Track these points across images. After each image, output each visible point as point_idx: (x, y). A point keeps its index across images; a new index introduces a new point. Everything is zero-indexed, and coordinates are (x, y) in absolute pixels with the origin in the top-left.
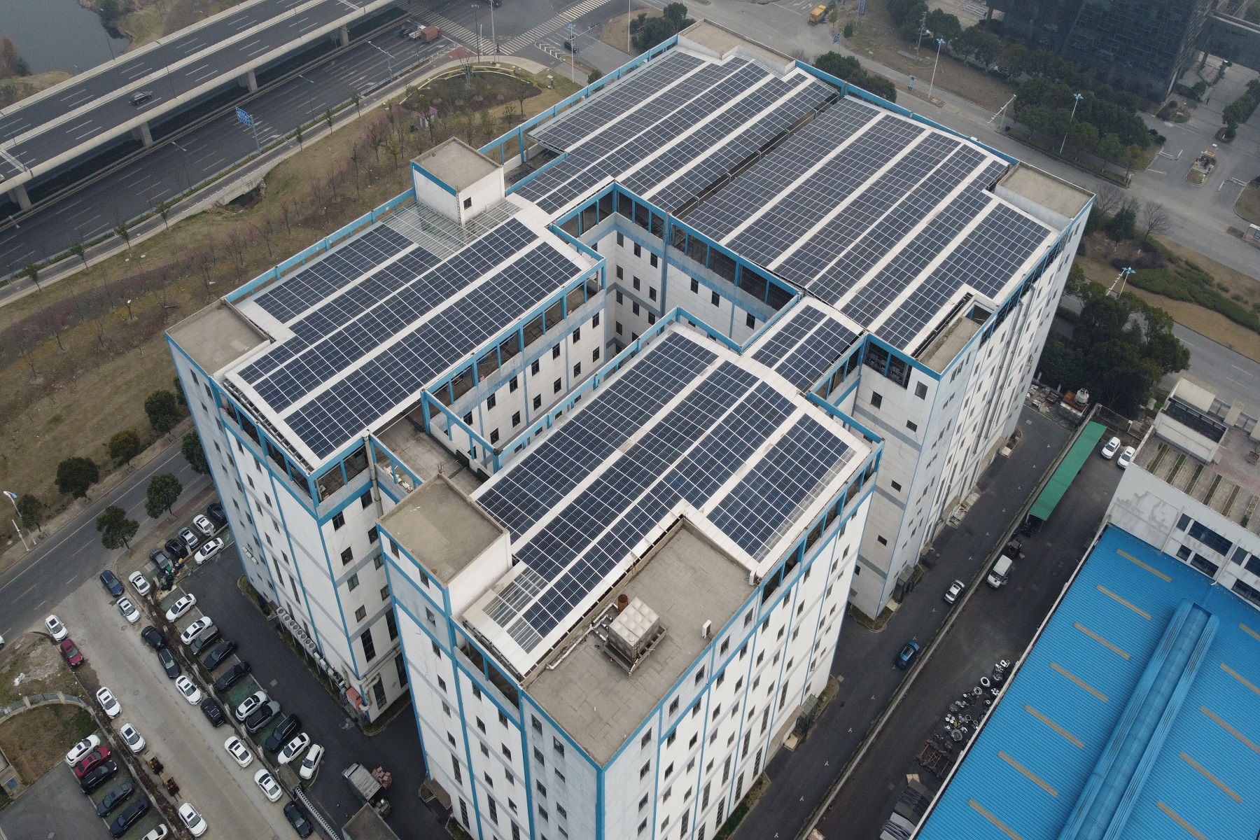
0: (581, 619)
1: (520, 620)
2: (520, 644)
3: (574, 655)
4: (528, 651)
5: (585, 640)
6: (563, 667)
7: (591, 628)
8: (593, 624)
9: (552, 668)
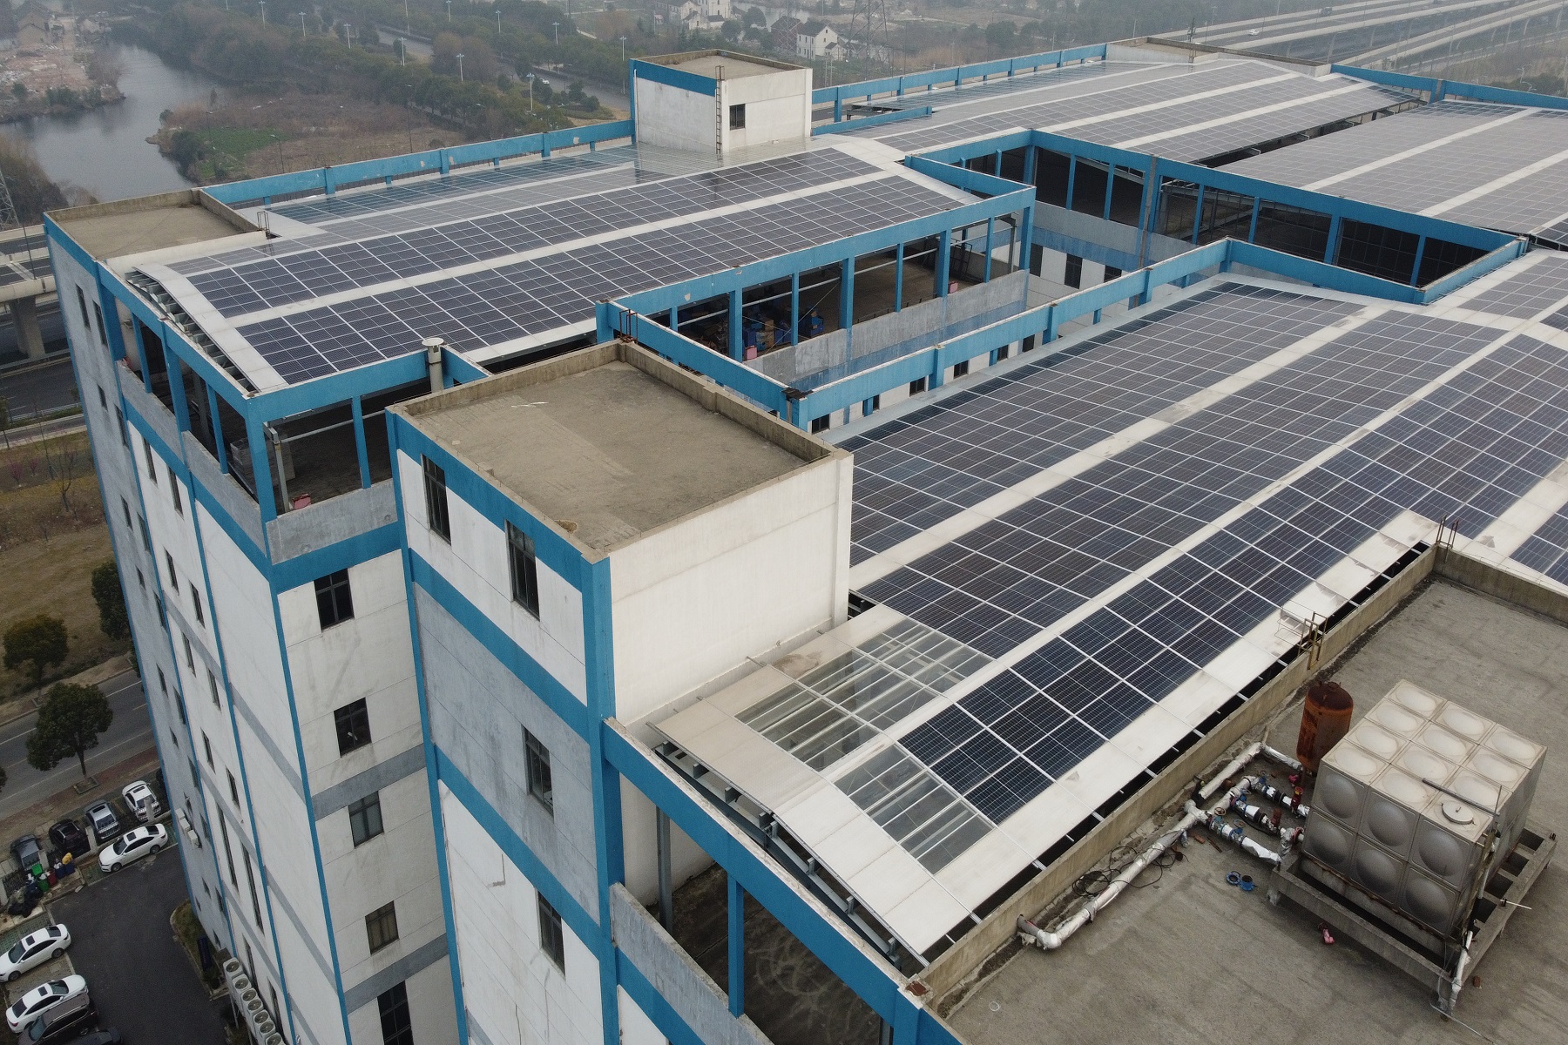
0: (1142, 779)
1: (892, 754)
2: (895, 831)
3: (1140, 904)
4: (935, 861)
5: (1174, 853)
6: (1097, 943)
7: (1195, 814)
8: (1201, 803)
9: (1053, 939)
